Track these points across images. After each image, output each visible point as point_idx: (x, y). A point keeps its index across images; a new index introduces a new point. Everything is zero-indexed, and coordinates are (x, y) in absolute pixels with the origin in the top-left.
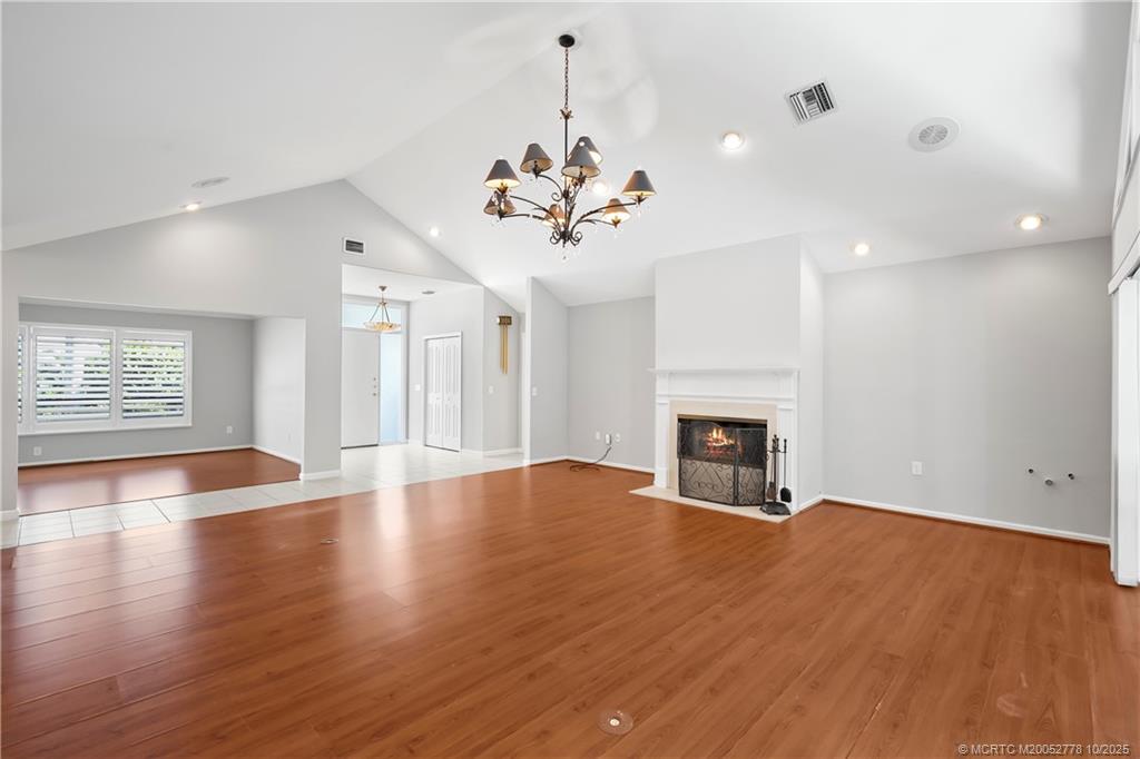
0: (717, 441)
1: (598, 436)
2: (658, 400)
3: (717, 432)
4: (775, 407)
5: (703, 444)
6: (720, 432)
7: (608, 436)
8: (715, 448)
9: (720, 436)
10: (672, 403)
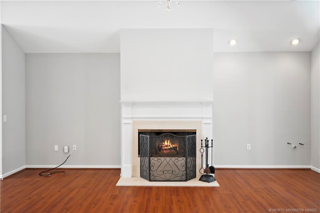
0: (167, 146)
1: (56, 148)
2: (124, 121)
3: (167, 142)
4: (201, 122)
5: (160, 149)
6: (169, 141)
7: (66, 148)
8: (166, 149)
9: (169, 144)
10: (134, 123)
